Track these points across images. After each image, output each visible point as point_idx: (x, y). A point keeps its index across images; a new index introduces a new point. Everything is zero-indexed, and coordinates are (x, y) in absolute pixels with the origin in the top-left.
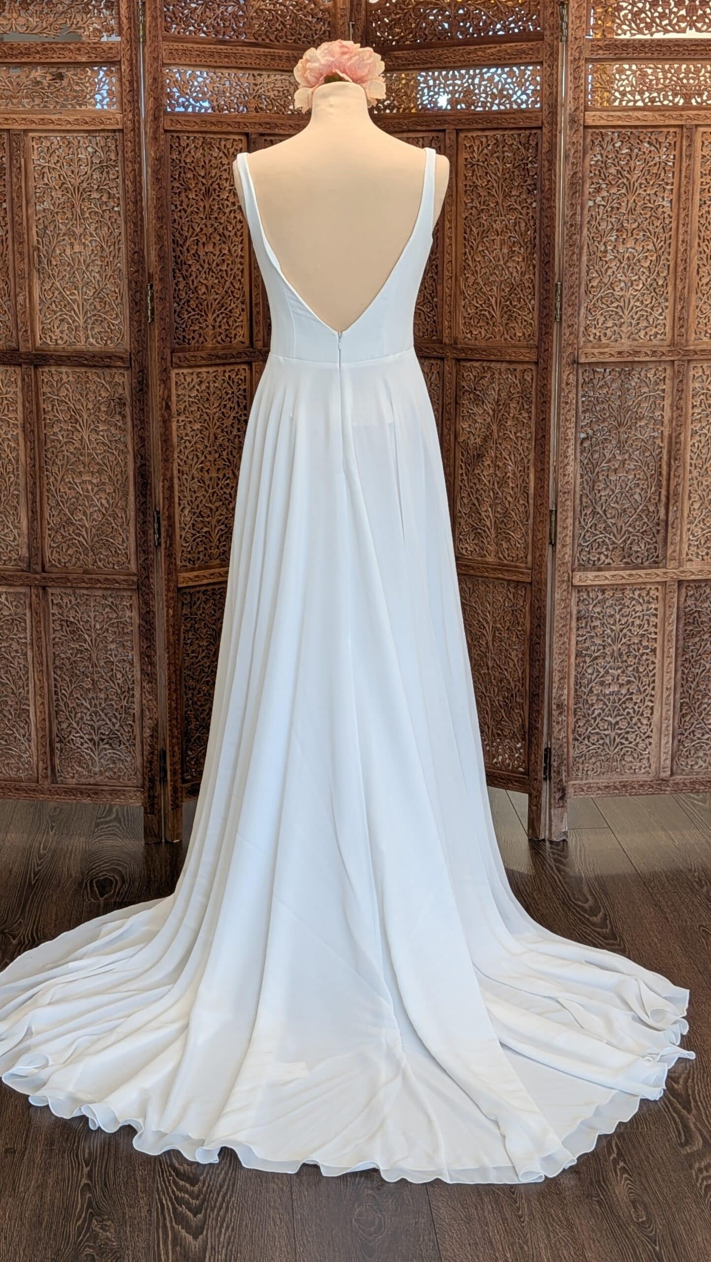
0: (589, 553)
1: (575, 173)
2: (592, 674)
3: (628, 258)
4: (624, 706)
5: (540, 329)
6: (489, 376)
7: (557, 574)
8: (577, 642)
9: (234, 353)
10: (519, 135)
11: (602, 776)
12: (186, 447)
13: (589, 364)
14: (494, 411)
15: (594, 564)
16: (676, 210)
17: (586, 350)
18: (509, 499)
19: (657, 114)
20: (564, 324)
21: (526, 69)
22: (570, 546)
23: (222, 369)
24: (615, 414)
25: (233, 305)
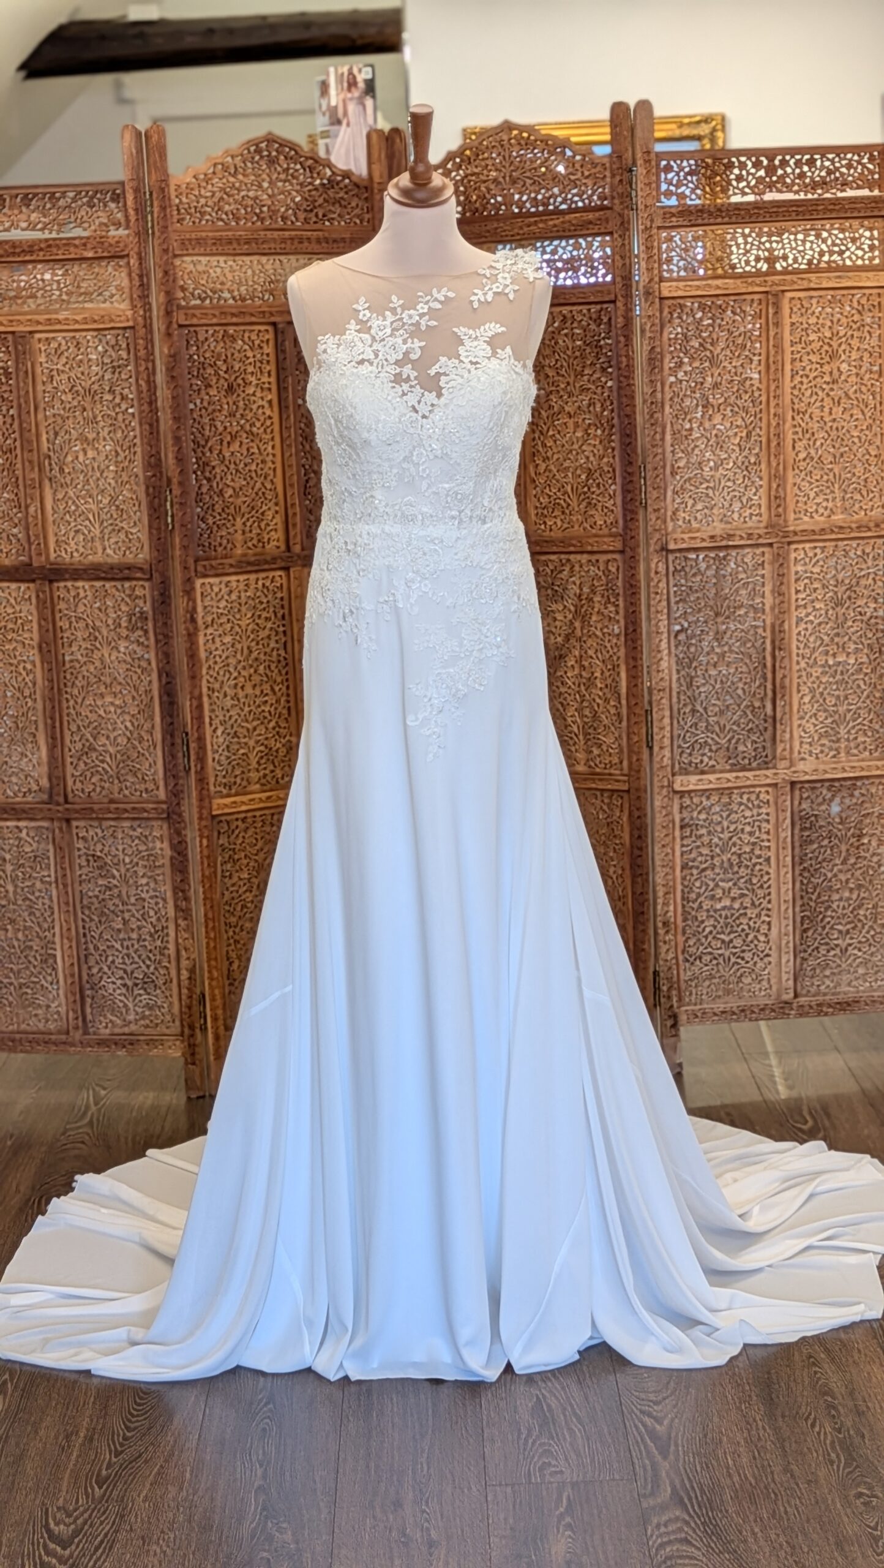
0: (690, 755)
1: (653, 348)
2: (700, 888)
3: (716, 435)
4: (738, 922)
5: (625, 515)
6: (567, 568)
7: (656, 779)
8: (682, 854)
9: (268, 558)
10: (589, 310)
11: (718, 1000)
12: (216, 663)
13: (680, 550)
14: (576, 606)
15: (696, 767)
16: (764, 381)
17: (675, 536)
18: (598, 700)
19: (738, 281)
20: (650, 509)
21: (594, 240)
22: (669, 749)
23: (253, 577)
24: (711, 603)
25: (265, 508)
